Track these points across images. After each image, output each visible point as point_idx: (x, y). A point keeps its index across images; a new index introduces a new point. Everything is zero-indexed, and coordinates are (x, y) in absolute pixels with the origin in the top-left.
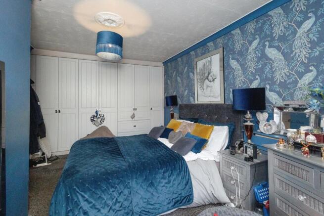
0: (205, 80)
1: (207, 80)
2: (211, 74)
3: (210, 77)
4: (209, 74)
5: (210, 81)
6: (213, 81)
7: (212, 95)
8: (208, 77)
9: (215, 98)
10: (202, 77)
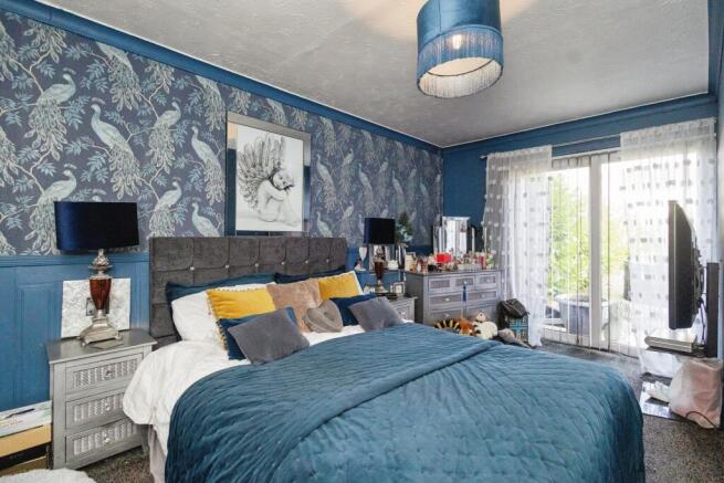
0: (263, 179)
1: (267, 183)
2: (281, 173)
3: (276, 178)
4: (275, 170)
5: (278, 188)
6: (285, 189)
7: (281, 217)
8: (273, 175)
9: (289, 225)
10: (252, 169)
